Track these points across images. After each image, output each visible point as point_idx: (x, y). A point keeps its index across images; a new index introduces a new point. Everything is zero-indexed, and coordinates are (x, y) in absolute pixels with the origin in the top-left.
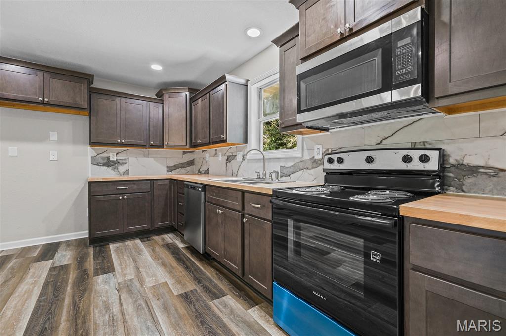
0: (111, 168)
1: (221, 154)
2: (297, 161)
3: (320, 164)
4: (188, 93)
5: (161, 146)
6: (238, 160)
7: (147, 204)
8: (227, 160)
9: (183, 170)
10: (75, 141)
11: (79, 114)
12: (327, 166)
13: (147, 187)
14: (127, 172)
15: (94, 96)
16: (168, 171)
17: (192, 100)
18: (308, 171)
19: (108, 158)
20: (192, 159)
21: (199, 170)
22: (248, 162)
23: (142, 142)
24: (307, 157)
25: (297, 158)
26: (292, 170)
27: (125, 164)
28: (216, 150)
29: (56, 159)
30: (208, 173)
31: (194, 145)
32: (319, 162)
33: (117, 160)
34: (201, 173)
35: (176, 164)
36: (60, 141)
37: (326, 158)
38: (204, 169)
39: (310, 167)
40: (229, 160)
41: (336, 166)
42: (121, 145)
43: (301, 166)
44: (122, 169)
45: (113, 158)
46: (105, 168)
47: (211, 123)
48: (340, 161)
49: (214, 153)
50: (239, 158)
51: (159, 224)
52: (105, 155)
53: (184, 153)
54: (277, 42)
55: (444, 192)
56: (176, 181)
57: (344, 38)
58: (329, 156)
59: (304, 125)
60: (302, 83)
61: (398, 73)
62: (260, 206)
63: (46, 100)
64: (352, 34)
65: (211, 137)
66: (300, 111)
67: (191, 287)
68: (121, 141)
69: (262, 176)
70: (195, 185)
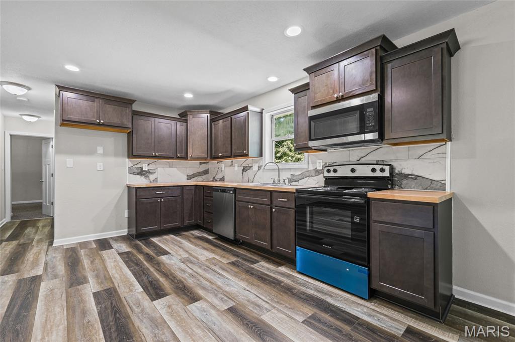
0: (143, 176)
1: (237, 164)
2: (304, 171)
3: (321, 173)
4: (209, 115)
5: (186, 158)
6: (254, 170)
7: (178, 206)
8: (243, 170)
9: (200, 178)
10: (116, 155)
11: (121, 132)
12: (327, 174)
13: (178, 192)
14: (156, 180)
16: (188, 179)
17: (212, 120)
18: (312, 177)
19: (142, 168)
20: (207, 169)
21: (214, 178)
22: (263, 172)
23: (171, 154)
24: (311, 168)
25: (303, 168)
26: (300, 177)
27: (155, 173)
28: (232, 161)
29: (102, 170)
30: (224, 181)
31: (214, 158)
32: (320, 172)
33: (148, 170)
34: (216, 180)
35: (194, 172)
36: (105, 154)
37: (326, 169)
38: (219, 176)
39: (314, 175)
40: (245, 169)
41: (332, 174)
42: (156, 157)
43: (307, 174)
44: (152, 177)
45: (145, 168)
46: (139, 176)
48: (335, 171)
49: (230, 164)
50: (255, 168)
51: (187, 222)
52: (139, 166)
53: (201, 163)
54: (293, 91)
55: (392, 188)
56: (202, 187)
57: (338, 100)
58: (328, 167)
59: (313, 148)
60: (312, 122)
61: (367, 125)
62: (286, 200)
63: (102, 121)
64: (343, 99)
65: (234, 152)
66: (311, 140)
67: (234, 259)
68: (155, 154)
69: (276, 182)
70: (225, 189)
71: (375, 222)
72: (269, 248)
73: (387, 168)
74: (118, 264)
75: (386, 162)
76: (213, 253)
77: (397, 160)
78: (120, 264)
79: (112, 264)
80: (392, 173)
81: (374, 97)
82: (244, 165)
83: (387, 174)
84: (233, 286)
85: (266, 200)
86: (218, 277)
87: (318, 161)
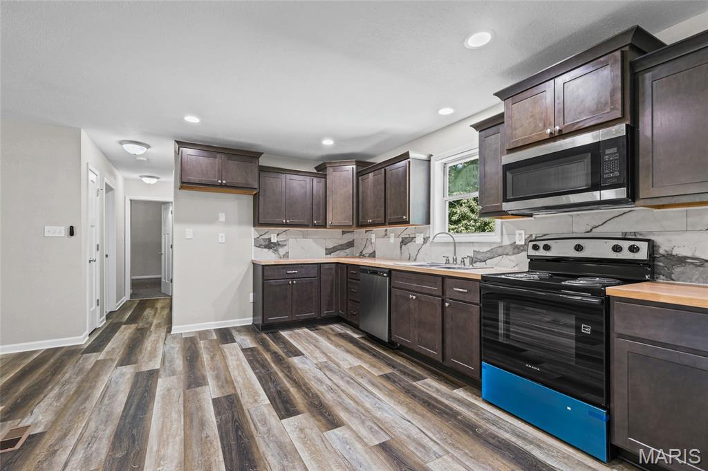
0: (272, 250)
1: (393, 235)
2: (494, 246)
3: (522, 251)
4: (354, 167)
5: (324, 226)
6: (417, 242)
7: (314, 290)
8: (402, 242)
9: (342, 253)
10: (240, 223)
11: (245, 194)
12: (532, 253)
13: (314, 272)
14: (286, 255)
15: (263, 174)
16: (327, 254)
17: (359, 174)
18: (509, 257)
19: (269, 239)
20: (351, 240)
21: (361, 252)
22: (431, 246)
23: (305, 222)
24: (507, 242)
25: (494, 243)
26: (488, 255)
27: (285, 245)
28: (386, 230)
29: (223, 241)
30: (374, 257)
31: (361, 225)
32: (521, 248)
33: (277, 241)
34: (364, 256)
35: (335, 245)
36: (227, 222)
37: (531, 244)
38: (368, 251)
39: (511, 253)
40: (404, 242)
41: (542, 253)
42: (286, 225)
43: (500, 251)
44: (282, 251)
45: (274, 240)
46: (266, 250)
47: (388, 201)
48: (547, 248)
49: (383, 233)
50: (419, 240)
51: (325, 313)
52: (266, 236)
53: (344, 233)
54: (476, 127)
55: (653, 279)
56: (345, 266)
57: (553, 138)
58: (534, 242)
59: (510, 213)
60: (508, 173)
61: (606, 176)
62: (466, 291)
63: (224, 182)
64: (562, 135)
65: (388, 217)
66: (506, 200)
67: (388, 370)
68: (286, 222)
69: (451, 261)
70: (376, 269)
71: (621, 336)
72: (439, 359)
73: (644, 247)
74: (241, 363)
75: (641, 235)
76: (360, 358)
77: (661, 232)
78: (243, 363)
79: (234, 363)
80: (654, 254)
81: (619, 130)
82: (403, 236)
83: (643, 255)
84: (386, 411)
85: (436, 289)
86: (367, 396)
87: (518, 232)
